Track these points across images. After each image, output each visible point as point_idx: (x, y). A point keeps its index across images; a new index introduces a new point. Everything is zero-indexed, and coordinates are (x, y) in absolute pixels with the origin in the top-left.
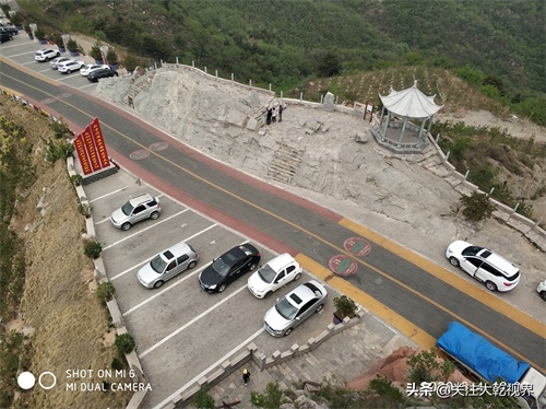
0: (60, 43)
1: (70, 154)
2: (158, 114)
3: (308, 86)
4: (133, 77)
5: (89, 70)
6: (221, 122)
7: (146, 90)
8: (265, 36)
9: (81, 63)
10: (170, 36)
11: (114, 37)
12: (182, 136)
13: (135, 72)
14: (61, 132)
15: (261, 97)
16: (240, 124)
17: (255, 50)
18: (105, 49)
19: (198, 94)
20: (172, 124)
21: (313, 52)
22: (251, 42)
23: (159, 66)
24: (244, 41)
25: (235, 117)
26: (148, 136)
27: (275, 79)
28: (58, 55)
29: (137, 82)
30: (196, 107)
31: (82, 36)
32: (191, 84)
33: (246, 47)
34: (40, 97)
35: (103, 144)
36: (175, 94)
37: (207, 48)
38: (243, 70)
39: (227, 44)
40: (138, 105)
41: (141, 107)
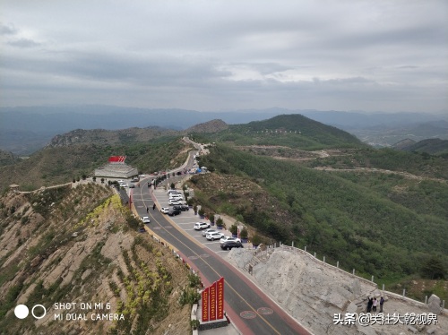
0: (212, 219)
1: (196, 302)
2: (270, 283)
3: (410, 284)
4: (256, 250)
5: (226, 240)
6: (322, 301)
7: (264, 262)
8: (370, 235)
9: (222, 235)
10: (290, 224)
11: (248, 220)
12: (286, 306)
13: (259, 247)
14: (195, 283)
15: (363, 285)
16: (341, 306)
17: (360, 245)
18: (240, 227)
19: (305, 273)
20: (280, 294)
21: (416, 255)
22: (357, 238)
23: (278, 246)
24: (351, 237)
25: (336, 299)
26: (258, 300)
27: (378, 272)
28: (209, 227)
29: (259, 255)
30: (302, 284)
31: (227, 216)
32: (301, 264)
33: (353, 242)
34: (189, 254)
35: (222, 300)
36: (287, 270)
37: (318, 238)
38: (348, 259)
39: (335, 237)
40: (255, 273)
41: (258, 275)
